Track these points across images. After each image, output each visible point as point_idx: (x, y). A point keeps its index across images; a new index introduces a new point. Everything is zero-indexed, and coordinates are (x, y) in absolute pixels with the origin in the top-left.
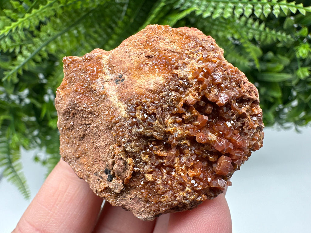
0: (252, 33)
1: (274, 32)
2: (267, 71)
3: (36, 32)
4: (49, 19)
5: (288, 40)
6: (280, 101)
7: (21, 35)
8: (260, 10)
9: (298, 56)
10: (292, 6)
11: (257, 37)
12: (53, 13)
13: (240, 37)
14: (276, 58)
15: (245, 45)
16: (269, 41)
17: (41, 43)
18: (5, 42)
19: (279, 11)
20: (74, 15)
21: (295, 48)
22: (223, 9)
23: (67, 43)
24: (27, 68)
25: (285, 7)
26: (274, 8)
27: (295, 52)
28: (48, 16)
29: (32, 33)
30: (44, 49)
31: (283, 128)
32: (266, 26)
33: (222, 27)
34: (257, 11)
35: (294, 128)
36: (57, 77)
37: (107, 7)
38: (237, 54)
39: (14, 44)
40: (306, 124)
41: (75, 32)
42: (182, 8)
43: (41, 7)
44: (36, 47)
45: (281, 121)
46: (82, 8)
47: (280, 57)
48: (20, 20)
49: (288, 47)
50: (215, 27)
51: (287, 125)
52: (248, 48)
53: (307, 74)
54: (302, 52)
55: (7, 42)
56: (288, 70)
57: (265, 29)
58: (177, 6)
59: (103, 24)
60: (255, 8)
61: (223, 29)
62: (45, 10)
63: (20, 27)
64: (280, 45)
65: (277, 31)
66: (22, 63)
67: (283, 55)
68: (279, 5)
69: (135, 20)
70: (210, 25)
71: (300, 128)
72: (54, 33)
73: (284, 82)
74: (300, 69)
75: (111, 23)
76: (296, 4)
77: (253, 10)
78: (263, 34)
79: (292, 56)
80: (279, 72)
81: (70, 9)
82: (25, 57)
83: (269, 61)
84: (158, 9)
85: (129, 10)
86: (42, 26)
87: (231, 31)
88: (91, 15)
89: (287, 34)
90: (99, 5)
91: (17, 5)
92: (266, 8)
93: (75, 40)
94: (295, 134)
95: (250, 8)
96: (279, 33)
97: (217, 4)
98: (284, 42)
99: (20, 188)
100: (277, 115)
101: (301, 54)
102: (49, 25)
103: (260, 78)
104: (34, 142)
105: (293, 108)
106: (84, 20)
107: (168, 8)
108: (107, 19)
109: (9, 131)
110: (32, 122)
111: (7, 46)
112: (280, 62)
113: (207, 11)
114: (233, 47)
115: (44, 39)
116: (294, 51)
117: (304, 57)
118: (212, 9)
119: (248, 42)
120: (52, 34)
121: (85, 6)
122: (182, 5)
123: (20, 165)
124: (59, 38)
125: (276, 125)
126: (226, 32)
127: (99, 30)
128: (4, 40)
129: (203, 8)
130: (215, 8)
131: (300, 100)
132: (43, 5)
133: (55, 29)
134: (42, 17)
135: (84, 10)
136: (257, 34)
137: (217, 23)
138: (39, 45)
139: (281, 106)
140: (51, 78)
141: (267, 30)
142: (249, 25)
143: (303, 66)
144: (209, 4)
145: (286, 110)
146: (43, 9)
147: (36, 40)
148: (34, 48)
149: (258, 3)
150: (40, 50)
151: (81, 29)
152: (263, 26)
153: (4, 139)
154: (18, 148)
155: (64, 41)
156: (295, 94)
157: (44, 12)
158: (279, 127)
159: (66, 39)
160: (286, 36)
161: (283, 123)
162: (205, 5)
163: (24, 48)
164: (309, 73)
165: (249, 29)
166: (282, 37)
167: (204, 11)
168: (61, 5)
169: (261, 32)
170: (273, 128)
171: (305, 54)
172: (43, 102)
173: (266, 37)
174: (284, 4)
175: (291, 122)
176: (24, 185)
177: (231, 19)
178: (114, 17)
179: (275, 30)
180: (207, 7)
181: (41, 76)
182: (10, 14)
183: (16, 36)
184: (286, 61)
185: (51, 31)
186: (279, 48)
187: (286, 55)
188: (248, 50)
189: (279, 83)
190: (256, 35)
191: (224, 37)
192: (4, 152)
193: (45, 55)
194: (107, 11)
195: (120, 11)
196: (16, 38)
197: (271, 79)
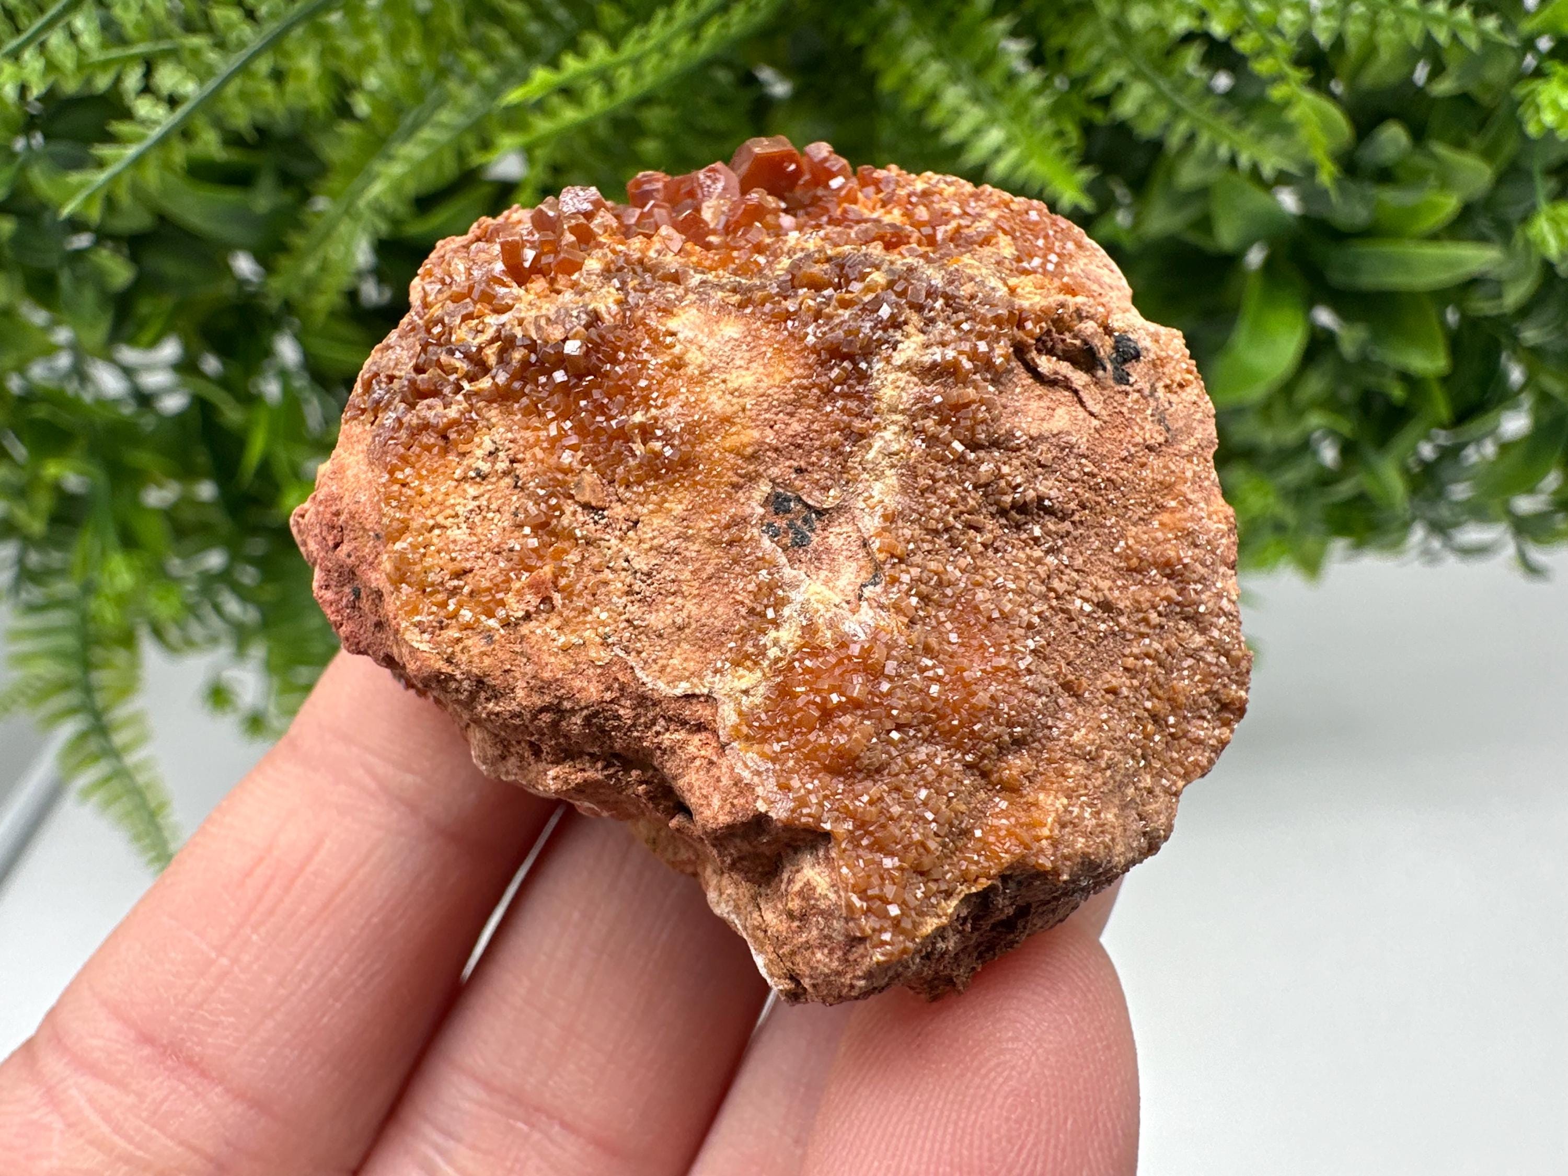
2: (1374, 231)
5: (1485, 40)
6: (1441, 405)
9: (1533, 131)
14: (1419, 160)
18: (73, 36)
21: (1520, 92)
27: (1521, 113)
31: (1453, 551)
35: (1510, 549)
39: (116, 52)
47: (1441, 149)
51: (1479, 534)
52: (1276, 78)
54: (1556, 106)
55: (81, 35)
56: (1482, 223)
64: (1447, 85)
67: (1460, 145)
71: (1539, 554)
74: (1544, 207)
80: (1436, 236)
82: (172, 101)
83: (1384, 175)
89: (1481, 11)
94: (1517, 580)
96: (1439, 7)
99: (137, 838)
101: (1549, 119)
103: (1337, 277)
104: (207, 610)
105: (1508, 446)
109: (85, 545)
110: (200, 505)
111: (82, 62)
112: (1446, 183)
123: (135, 719)
125: (1418, 534)
128: (69, 25)
131: (1544, 398)
136: (1331, 12)
139: (1445, 437)
143: (1557, 196)
145: (1473, 458)
153: (59, 588)
156: (1516, 373)
158: (1436, 544)
160: (1475, 23)
161: (1457, 524)
166: (1455, 28)
170: (1403, 553)
172: (252, 402)
175: (1495, 520)
176: (160, 820)
181: (245, 265)
184: (1475, 172)
186: (1443, 103)
187: (1475, 142)
188: (1278, 93)
190: (1317, 20)
191: (1159, 28)
192: (62, 656)
197: (1396, 280)
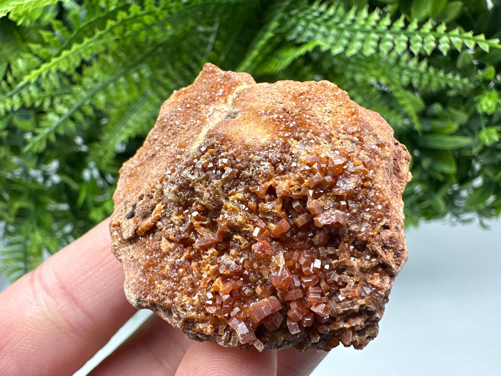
0: (407, 75)
1: (441, 74)
2: (432, 132)
3: (76, 77)
4: (97, 57)
5: (464, 85)
6: (454, 180)
7: (53, 82)
8: (419, 45)
9: (480, 111)
10: (468, 38)
11: (415, 82)
12: (102, 49)
13: (390, 81)
14: (445, 113)
15: (397, 95)
16: (434, 87)
17: (84, 94)
18: (29, 92)
19: (448, 46)
20: (135, 51)
21: (476, 99)
22: (363, 41)
23: (124, 93)
24: (61, 131)
25: (458, 39)
26: (441, 41)
27: (476, 105)
28: (95, 52)
29: (69, 77)
30: (88, 102)
31: (460, 221)
32: (429, 65)
33: (361, 66)
34: (415, 45)
35: (477, 220)
36: (107, 144)
37: (184, 38)
38: (386, 108)
39: (42, 95)
40: (497, 215)
41: (135, 76)
42: (300, 40)
43: (86, 40)
44: (77, 100)
45: (456, 211)
46: (147, 41)
47: (452, 111)
48: (54, 60)
49: (465, 95)
50: (350, 67)
51: (467, 216)
52: (402, 98)
53: (496, 138)
54: (487, 105)
55: (32, 92)
56: (466, 131)
57: (427, 69)
58: (292, 36)
59: (178, 64)
60: (412, 41)
61: (363, 70)
62: (91, 45)
63: (53, 69)
64: (452, 93)
65: (446, 73)
66: (54, 125)
67: (457, 108)
68: (449, 36)
69: (226, 57)
70: (342, 63)
71: (486, 221)
72: (104, 79)
73: (460, 150)
74: (484, 129)
75: (190, 62)
76: (474, 35)
77: (409, 44)
78: (426, 77)
79: (472, 109)
80: (452, 135)
81: (128, 42)
82: (60, 115)
83: (435, 117)
84: (262, 43)
85: (218, 43)
86: (86, 68)
87: (375, 73)
88: (160, 50)
89: (463, 77)
90: (172, 36)
91: (49, 37)
92: (429, 42)
93: (135, 88)
94: (480, 230)
95: (403, 41)
96: (450, 76)
97: (353, 34)
98: (459, 89)
100: (450, 200)
101: (485, 108)
102: (96, 65)
103: (421, 143)
104: (65, 243)
105: (475, 189)
106: (150, 59)
107: (278, 40)
108: (185, 57)
109: (27, 226)
110: (63, 212)
111: (32, 98)
112: (453, 119)
113: (338, 44)
114: (378, 96)
115: (89, 87)
116: (475, 103)
117: (489, 112)
118: (345, 42)
119: (402, 91)
120: (101, 80)
121: (151, 38)
122: (299, 35)
124: (111, 86)
125: (448, 216)
126: (367, 75)
127: (172, 73)
128: (28, 89)
129: (331, 40)
130: (350, 40)
131: (486, 177)
132: (89, 37)
133: (105, 72)
134: (87, 55)
135: (150, 43)
136: (417, 77)
137: (353, 60)
138: (82, 97)
139: (456, 187)
140: (97, 145)
141: (431, 70)
142: (403, 64)
143: (488, 125)
144: (341, 35)
145: (464, 193)
146: (88, 43)
147: (77, 89)
148: (73, 101)
149: (416, 33)
150: (83, 104)
151: (145, 71)
152: (424, 64)
153: (18, 238)
154: (39, 253)
155: (119, 90)
156: (477, 167)
157: (90, 48)
158: (454, 219)
159: (121, 87)
160: (461, 81)
161: (460, 214)
162: (334, 35)
163: (57, 100)
164: (498, 136)
165: (403, 69)
166: (455, 82)
167: (333, 45)
168: (116, 37)
169: (421, 74)
170: (444, 221)
171: (492, 107)
172: (80, 181)
173: (430, 81)
174: (455, 36)
175: (473, 211)
177: (376, 57)
178: (195, 54)
179: (444, 71)
180: (338, 38)
181: (79, 140)
182: (38, 50)
183: (46, 83)
184: (462, 117)
185: (99, 75)
186: (451, 97)
187: (462, 108)
188: (402, 102)
189: (453, 151)
190: (414, 79)
191: (365, 81)
192: (18, 259)
193: (90, 111)
194: (185, 43)
195: (204, 44)
196: (46, 85)
197: (439, 145)
